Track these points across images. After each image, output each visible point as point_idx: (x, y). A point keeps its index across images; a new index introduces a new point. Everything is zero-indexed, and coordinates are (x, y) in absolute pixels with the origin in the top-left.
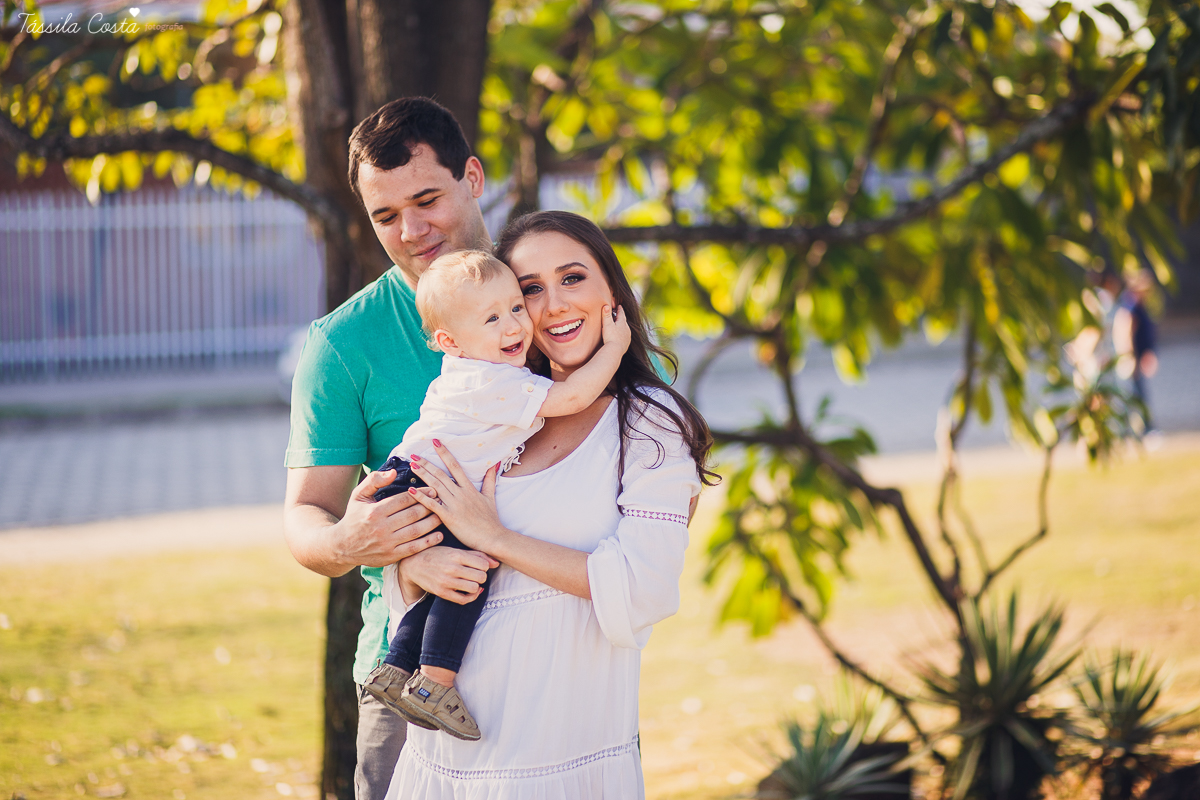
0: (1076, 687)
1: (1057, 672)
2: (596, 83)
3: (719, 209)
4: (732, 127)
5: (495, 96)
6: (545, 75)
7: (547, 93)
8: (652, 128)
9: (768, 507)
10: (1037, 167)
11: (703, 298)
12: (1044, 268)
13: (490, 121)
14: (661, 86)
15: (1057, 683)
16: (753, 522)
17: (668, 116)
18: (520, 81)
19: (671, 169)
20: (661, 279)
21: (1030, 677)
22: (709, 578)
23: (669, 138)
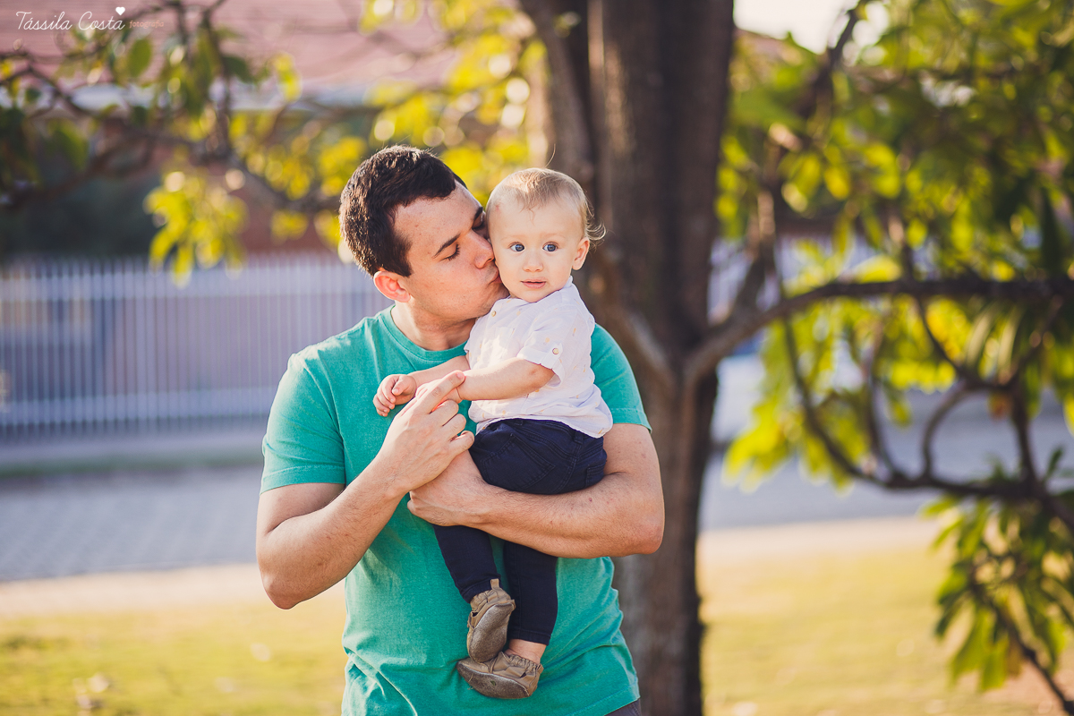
2: (834, 141)
3: (951, 263)
4: (963, 183)
5: (735, 154)
6: (781, 134)
7: (784, 151)
8: (888, 185)
9: (1000, 559)
13: (728, 179)
14: (895, 145)
16: (986, 574)
17: (902, 174)
18: (757, 140)
19: (906, 225)
20: (892, 335)
22: (942, 628)
23: (903, 196)
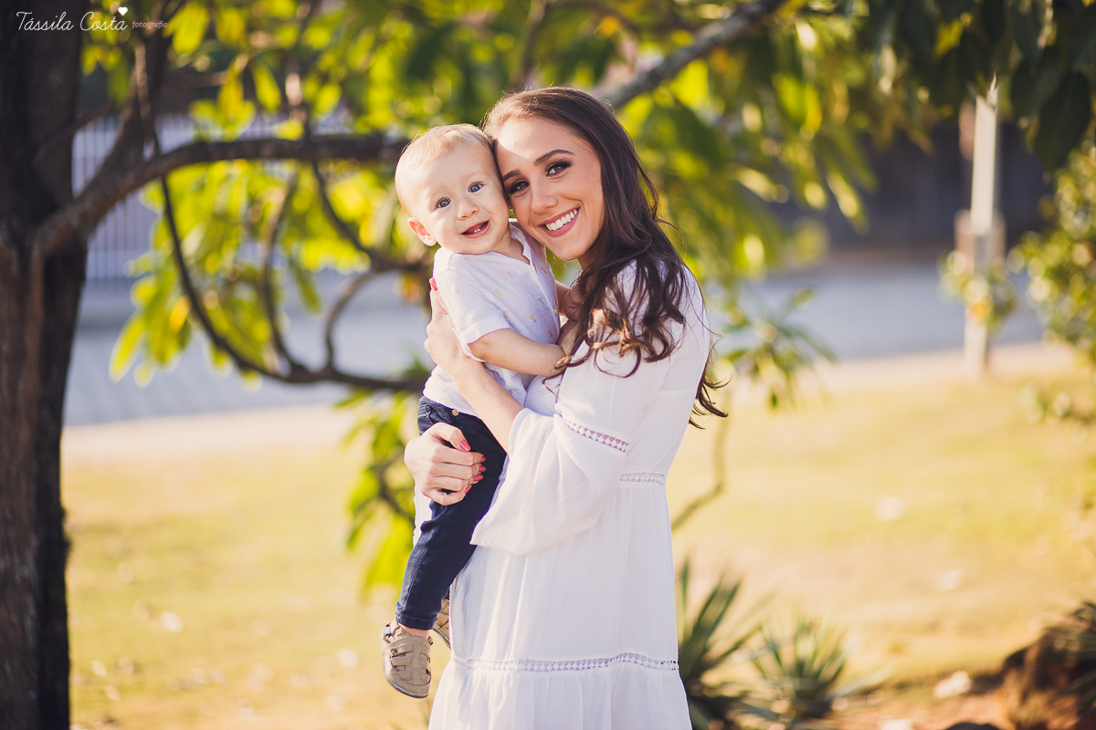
0: (755, 662)
1: (737, 646)
10: (716, 83)
11: (347, 231)
12: (721, 198)
15: (737, 657)
16: (397, 477)
21: (705, 650)
